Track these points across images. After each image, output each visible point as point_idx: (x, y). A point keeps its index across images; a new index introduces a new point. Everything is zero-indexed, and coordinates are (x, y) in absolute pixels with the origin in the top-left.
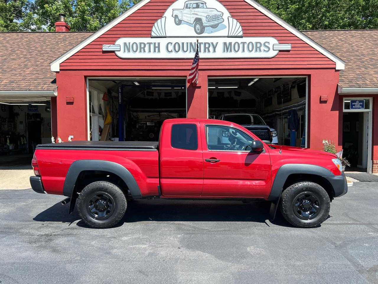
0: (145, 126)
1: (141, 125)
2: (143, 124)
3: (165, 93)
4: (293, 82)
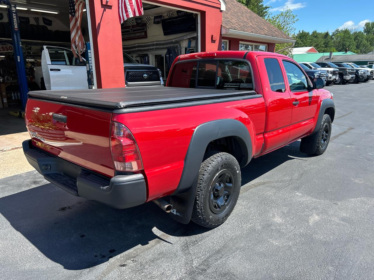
4: (155, 17)
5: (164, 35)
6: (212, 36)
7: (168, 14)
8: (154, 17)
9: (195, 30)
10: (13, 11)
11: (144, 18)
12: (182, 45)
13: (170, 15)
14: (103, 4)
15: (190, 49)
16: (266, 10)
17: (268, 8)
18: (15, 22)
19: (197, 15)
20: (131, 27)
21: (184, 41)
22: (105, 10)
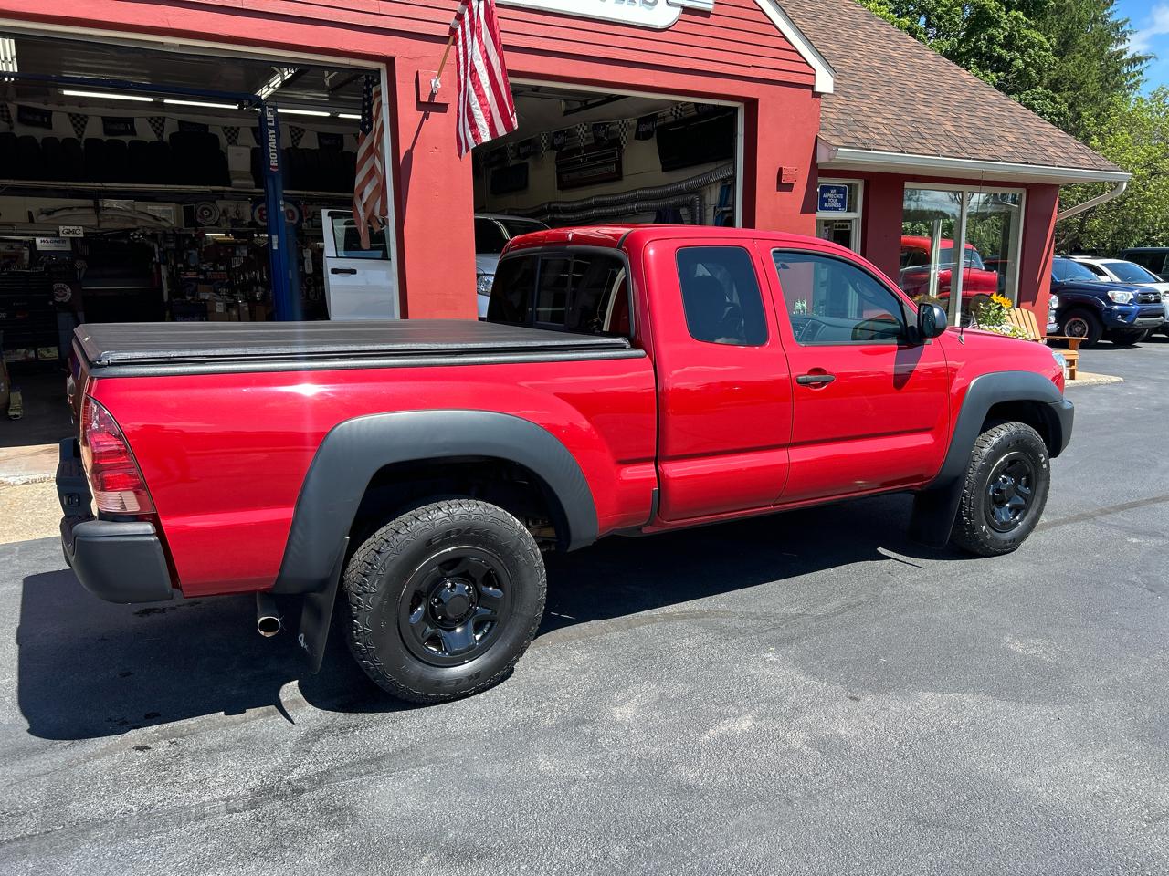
0: (27, 254)
1: (12, 248)
2: (16, 246)
3: (107, 121)
4: (642, 121)
5: (664, 170)
6: (781, 169)
7: (672, 109)
8: (636, 121)
9: (731, 155)
10: (269, 124)
11: (613, 124)
12: (707, 201)
13: (679, 111)
14: (422, 100)
15: (725, 209)
16: (1138, 68)
17: (1146, 60)
18: (271, 150)
19: (735, 109)
20: (582, 152)
21: (714, 185)
22: (426, 116)
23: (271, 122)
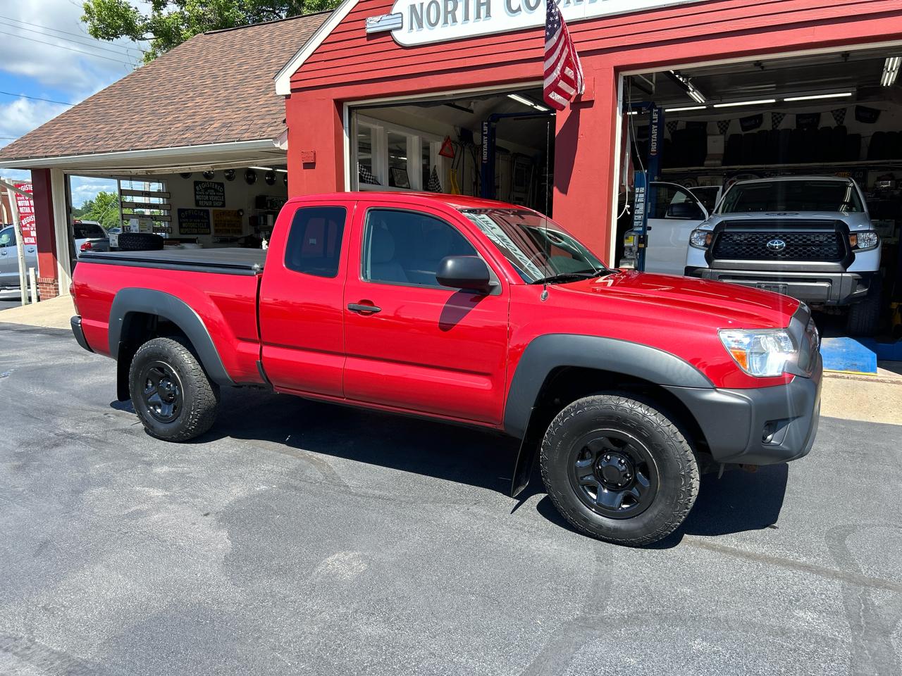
10: (653, 122)
23: (655, 120)
